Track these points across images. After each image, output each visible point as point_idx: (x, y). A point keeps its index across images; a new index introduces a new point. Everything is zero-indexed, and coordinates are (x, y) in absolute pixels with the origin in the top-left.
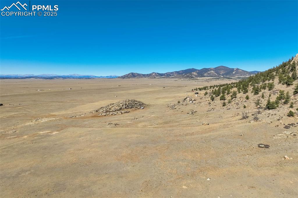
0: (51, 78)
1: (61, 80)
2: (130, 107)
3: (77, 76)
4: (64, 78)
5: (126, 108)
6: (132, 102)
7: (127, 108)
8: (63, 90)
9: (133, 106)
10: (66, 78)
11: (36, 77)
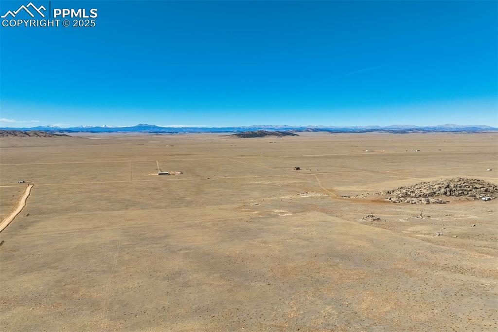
0: (404, 132)
1: (419, 135)
2: (457, 193)
3: (452, 127)
4: (426, 131)
5: (445, 193)
6: (466, 184)
7: (448, 193)
8: (405, 152)
9: (466, 192)
10: (429, 131)
11: (381, 130)
